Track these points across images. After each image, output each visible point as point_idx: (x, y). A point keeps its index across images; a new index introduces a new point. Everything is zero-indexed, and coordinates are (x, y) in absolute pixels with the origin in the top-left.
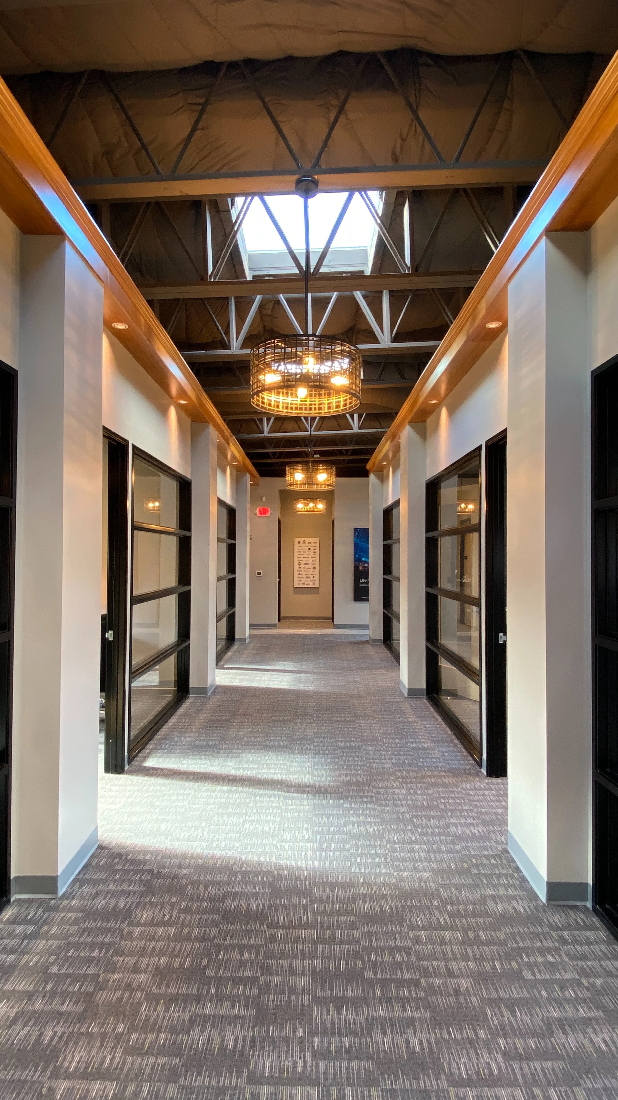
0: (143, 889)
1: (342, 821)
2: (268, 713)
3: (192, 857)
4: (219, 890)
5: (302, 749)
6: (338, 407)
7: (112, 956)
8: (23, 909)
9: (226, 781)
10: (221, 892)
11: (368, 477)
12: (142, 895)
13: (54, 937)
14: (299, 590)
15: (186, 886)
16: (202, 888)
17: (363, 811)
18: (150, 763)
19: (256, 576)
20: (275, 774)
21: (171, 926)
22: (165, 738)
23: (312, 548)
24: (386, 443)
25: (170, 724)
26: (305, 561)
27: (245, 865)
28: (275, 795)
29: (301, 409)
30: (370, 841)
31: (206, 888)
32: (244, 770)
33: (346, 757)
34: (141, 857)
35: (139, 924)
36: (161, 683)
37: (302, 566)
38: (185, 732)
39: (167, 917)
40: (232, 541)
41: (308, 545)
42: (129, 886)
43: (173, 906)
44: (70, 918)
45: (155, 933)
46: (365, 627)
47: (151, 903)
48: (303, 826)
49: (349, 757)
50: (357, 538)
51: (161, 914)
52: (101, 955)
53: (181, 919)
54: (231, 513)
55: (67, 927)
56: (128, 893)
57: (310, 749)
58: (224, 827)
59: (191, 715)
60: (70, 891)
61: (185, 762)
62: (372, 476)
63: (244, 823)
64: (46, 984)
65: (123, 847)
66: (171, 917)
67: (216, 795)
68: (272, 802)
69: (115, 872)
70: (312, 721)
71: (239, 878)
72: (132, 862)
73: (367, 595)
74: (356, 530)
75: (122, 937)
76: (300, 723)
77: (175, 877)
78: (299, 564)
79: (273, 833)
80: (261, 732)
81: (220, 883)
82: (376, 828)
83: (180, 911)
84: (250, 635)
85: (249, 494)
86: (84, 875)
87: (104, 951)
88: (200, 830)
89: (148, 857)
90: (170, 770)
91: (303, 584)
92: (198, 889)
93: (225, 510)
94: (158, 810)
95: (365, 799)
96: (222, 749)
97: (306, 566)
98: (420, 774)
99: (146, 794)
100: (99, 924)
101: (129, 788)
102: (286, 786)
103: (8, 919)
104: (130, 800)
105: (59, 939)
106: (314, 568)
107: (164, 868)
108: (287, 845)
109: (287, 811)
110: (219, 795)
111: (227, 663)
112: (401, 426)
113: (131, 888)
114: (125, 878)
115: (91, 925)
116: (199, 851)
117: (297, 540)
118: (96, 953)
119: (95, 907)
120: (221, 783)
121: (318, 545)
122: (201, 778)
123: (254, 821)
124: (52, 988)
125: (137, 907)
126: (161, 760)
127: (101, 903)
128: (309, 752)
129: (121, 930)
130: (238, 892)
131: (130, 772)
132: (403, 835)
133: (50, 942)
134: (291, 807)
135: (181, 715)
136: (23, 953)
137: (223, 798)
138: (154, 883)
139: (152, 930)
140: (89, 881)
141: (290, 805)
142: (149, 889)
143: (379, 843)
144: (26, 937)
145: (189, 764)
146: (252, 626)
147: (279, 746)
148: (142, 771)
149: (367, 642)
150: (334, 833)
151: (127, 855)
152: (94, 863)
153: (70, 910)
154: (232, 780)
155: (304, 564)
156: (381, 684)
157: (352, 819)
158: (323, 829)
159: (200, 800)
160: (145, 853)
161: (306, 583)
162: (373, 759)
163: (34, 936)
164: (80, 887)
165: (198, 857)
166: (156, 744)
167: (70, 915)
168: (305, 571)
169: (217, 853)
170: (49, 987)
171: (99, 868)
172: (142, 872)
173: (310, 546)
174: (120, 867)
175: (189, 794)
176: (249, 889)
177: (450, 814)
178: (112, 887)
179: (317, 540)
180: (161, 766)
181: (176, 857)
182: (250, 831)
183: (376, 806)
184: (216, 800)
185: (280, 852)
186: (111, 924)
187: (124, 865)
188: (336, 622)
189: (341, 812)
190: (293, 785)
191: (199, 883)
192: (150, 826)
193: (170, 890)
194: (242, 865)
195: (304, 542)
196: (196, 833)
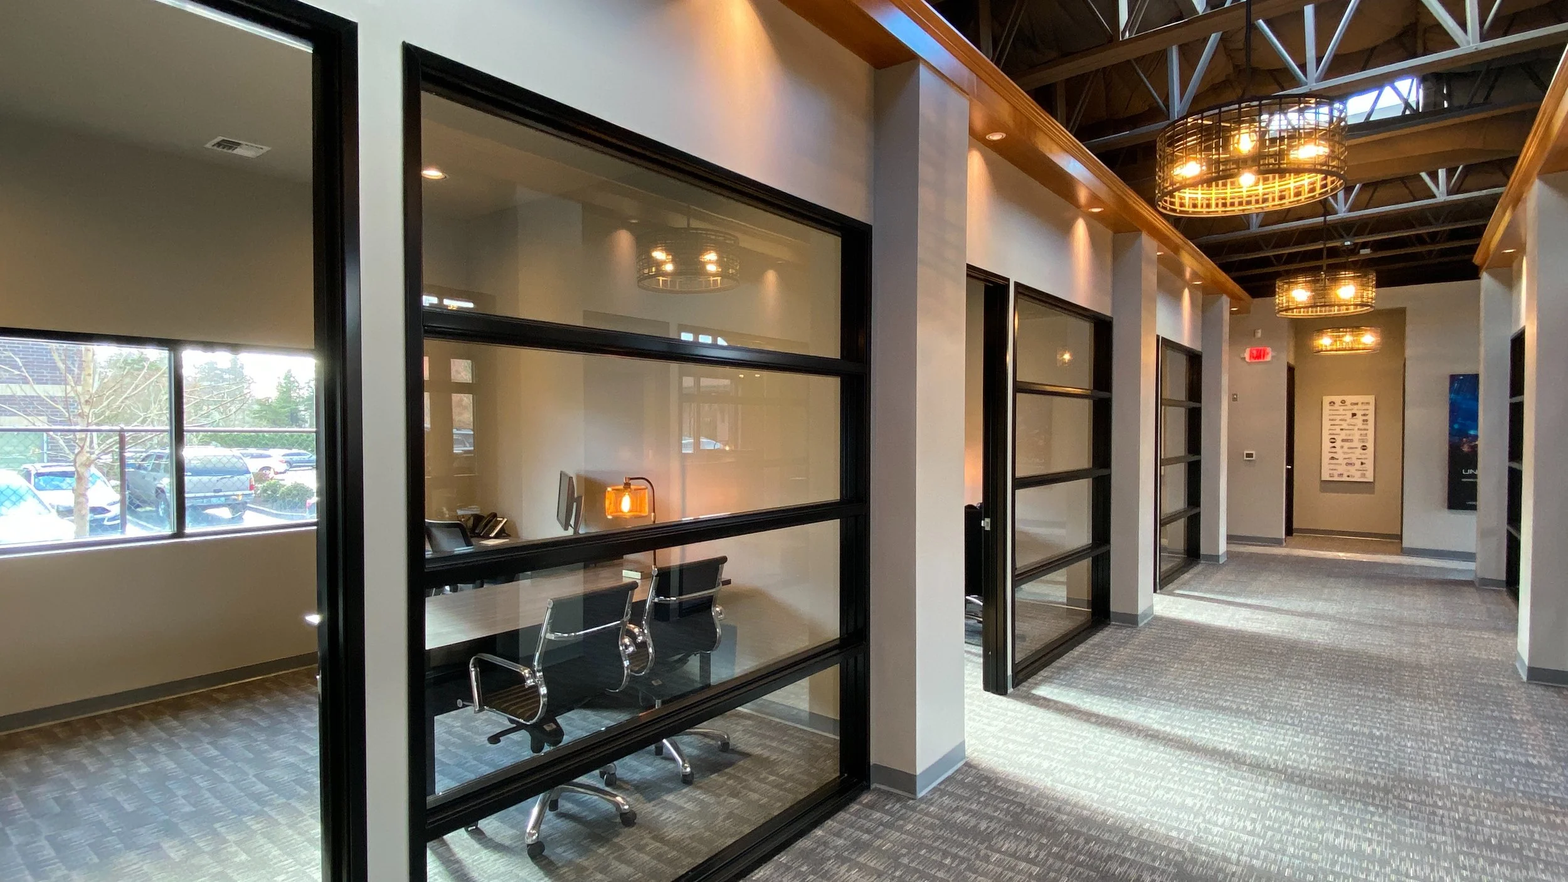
0: (1010, 819)
1: (1317, 825)
2: (1233, 665)
3: (1075, 805)
4: (1103, 848)
5: (1277, 721)
6: (1298, 194)
7: (965, 869)
8: (882, 800)
9: (1142, 735)
10: (1106, 852)
11: (1479, 278)
12: (1008, 824)
13: (908, 833)
14: (1329, 486)
15: (1062, 832)
16: (1081, 840)
17: (1361, 822)
18: (1042, 691)
19: (1242, 460)
20: (1221, 742)
21: (1035, 864)
22: (1065, 668)
23: (1359, 413)
24: (1504, 213)
25: (1076, 653)
26: (1343, 435)
27: (1146, 834)
28: (1214, 768)
29: (1249, 203)
30: (1361, 861)
31: (1087, 842)
32: (1173, 727)
33: (1355, 746)
34: (1012, 788)
35: (999, 851)
36: (1070, 601)
37: (1338, 444)
38: (1096, 666)
39: (1032, 855)
40: (1196, 405)
41: (1350, 407)
42: (994, 812)
43: (1041, 847)
44: (927, 821)
45: (1016, 865)
46: (1469, 557)
47: (1016, 836)
48: (1248, 814)
49: (1363, 747)
50: (1458, 393)
51: (1027, 850)
52: (953, 865)
53: (1049, 863)
54: (1194, 360)
55: (922, 829)
56: (991, 819)
57: (1293, 724)
58: (1127, 785)
59: (1108, 648)
60: (930, 797)
61: (1088, 700)
62: (1485, 278)
63: (1157, 788)
64: (895, 871)
65: (993, 772)
66: (1037, 856)
67: (1124, 748)
68: (1208, 775)
69: (981, 794)
70: (1308, 687)
71: (1134, 845)
72: (1001, 789)
73: (1474, 497)
74: (1453, 378)
75: (978, 856)
76: (1285, 686)
77: (1052, 819)
78: (1333, 441)
79: (1198, 810)
80: (1214, 687)
81: (1106, 843)
82: (1378, 850)
83: (1049, 854)
84: (1228, 552)
85: (1226, 329)
86: (946, 786)
87: (956, 863)
88: (1093, 780)
89: (1022, 790)
90: (1067, 705)
91: (1341, 475)
92: (1076, 840)
93: (1184, 357)
94: (1042, 745)
95: (1372, 809)
96: (1145, 696)
97: (1347, 445)
98: (1499, 800)
99: (1030, 725)
100: (955, 837)
101: (1010, 713)
102: (1234, 761)
103: (867, 803)
104: (1009, 726)
105: (913, 836)
106: (1364, 448)
107: (1039, 806)
108: (1215, 830)
109: (1227, 790)
110: (1127, 748)
111: (1178, 588)
112: (1526, 181)
113: (996, 814)
114: (991, 802)
115: (947, 834)
116: (1087, 802)
117: (1327, 400)
118: (948, 861)
119: (953, 820)
120: (1134, 736)
121: (1372, 408)
122: (1107, 724)
123: (1173, 789)
124: (901, 876)
125: (1000, 833)
126: (1056, 691)
127: (960, 817)
128: (1288, 727)
129: (978, 851)
130: (1129, 859)
131: (1015, 697)
132: (1428, 871)
133: (904, 836)
134: (1235, 788)
135: (1094, 645)
136: (878, 837)
137: (1134, 753)
138: (1024, 818)
139: (1013, 862)
140: (951, 794)
141: (1234, 785)
142: (1017, 821)
143: (1377, 868)
144: (881, 824)
145: (1094, 704)
146: (1231, 539)
147: (1238, 710)
148: (1029, 698)
149: (1469, 584)
150: (1299, 836)
151: (997, 781)
152: (960, 777)
153: (927, 814)
154: (1151, 736)
155: (1343, 440)
156: (1473, 652)
157: (1337, 827)
158: (1280, 827)
159: (1101, 747)
160: (1018, 785)
161: (1346, 474)
162: (1411, 759)
163: (889, 826)
164: (941, 797)
165: (1084, 807)
166: (1053, 672)
167: (926, 818)
168: (1345, 453)
169: (1112, 810)
170: (897, 874)
171: (962, 784)
172: (1013, 803)
173: (1355, 409)
174: (986, 790)
175: (1086, 738)
176: (1146, 860)
177: (1541, 866)
178: (974, 807)
179: (1371, 399)
180: (1054, 698)
181: (1055, 799)
182: (1164, 799)
183: (1390, 822)
184: (1123, 754)
185: (1201, 834)
186: (969, 841)
187: (991, 790)
188: (1406, 543)
189: (1320, 813)
190: (1248, 761)
191: (1079, 834)
192: (1029, 759)
193: (1041, 830)
194: (1141, 833)
195: (1343, 402)
196: (1086, 782)
